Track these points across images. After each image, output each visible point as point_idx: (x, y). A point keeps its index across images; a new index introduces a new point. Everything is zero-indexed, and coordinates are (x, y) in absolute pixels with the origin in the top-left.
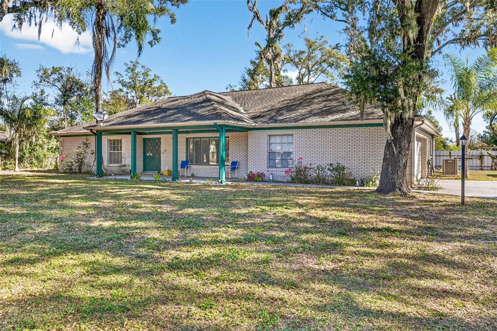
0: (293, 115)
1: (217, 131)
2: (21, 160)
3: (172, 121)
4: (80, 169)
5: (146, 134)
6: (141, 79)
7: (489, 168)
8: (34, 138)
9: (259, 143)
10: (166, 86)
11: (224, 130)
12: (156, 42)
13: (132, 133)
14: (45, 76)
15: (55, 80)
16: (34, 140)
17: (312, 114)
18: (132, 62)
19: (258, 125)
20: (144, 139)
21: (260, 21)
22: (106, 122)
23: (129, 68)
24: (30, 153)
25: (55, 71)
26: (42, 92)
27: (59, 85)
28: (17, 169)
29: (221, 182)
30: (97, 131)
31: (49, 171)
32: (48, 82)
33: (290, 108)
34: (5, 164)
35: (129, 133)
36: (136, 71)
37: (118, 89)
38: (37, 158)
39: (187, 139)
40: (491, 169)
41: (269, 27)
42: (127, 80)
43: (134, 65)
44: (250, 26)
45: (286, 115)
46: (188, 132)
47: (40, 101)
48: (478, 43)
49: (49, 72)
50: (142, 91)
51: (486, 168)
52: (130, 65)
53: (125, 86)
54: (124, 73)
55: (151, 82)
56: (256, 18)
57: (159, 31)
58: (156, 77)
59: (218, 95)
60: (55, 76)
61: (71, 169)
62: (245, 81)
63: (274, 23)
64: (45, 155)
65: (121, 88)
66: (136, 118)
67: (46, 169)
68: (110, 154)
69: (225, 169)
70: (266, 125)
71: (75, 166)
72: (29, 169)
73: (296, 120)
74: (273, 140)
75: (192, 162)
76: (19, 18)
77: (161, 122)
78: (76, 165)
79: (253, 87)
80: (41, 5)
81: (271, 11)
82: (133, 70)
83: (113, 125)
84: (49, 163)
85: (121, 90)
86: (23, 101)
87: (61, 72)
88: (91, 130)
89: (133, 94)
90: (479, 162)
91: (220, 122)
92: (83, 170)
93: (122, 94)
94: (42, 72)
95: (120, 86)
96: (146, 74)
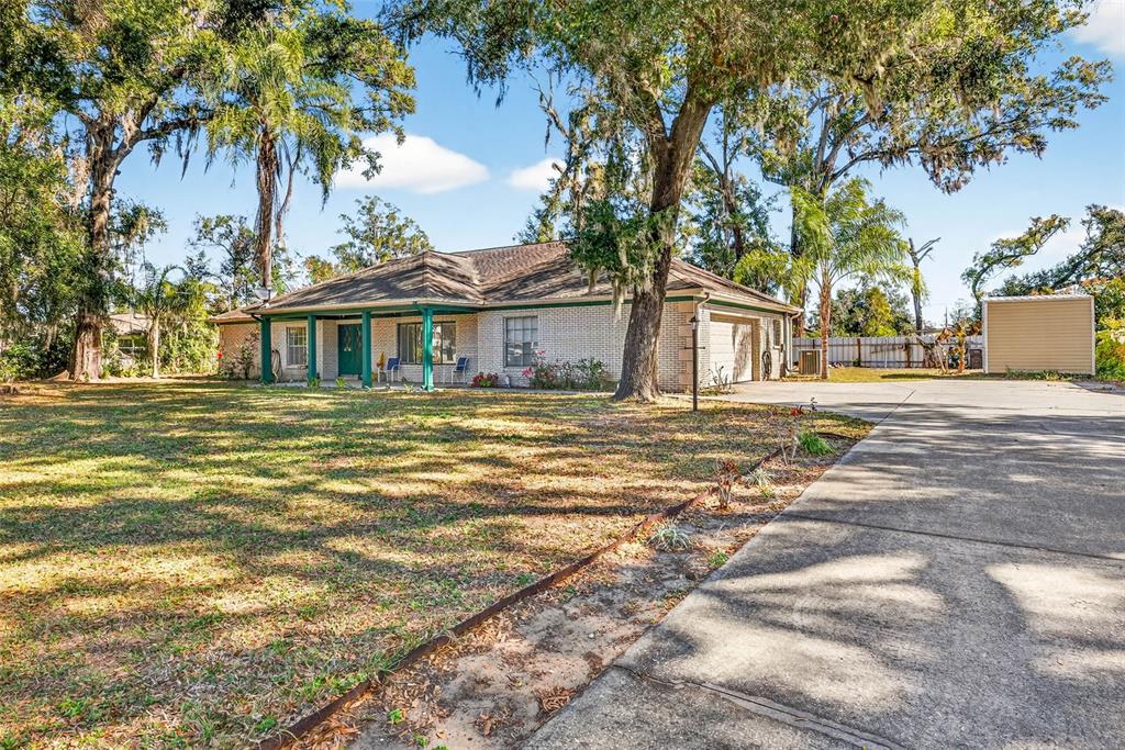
0: (541, 286)
1: (419, 313)
2: (165, 360)
3: (359, 300)
4: (246, 374)
5: (341, 318)
6: (384, 225)
7: (921, 365)
8: (185, 326)
9: (492, 330)
10: (425, 237)
11: (430, 312)
12: (375, 172)
13: (310, 318)
14: (206, 230)
15: (221, 235)
16: (186, 330)
17: (566, 286)
18: (367, 197)
19: (488, 304)
20: (339, 326)
21: (560, 129)
22: (274, 302)
23: (364, 208)
24: (180, 349)
25: (220, 221)
26: (202, 255)
27: (227, 243)
28: (156, 375)
29: (426, 389)
30: (262, 315)
31: (209, 377)
32: (211, 240)
33: (539, 276)
34: (141, 367)
35: (306, 318)
36: (375, 213)
37: (346, 243)
38: (191, 358)
39: (399, 325)
40: (924, 367)
41: (571, 139)
42: (361, 227)
43: (372, 203)
44: (548, 137)
45: (532, 288)
46: (398, 315)
47: (199, 271)
48: (909, 159)
49: (214, 223)
50: (385, 244)
51: (915, 365)
52: (366, 203)
53: (358, 237)
54: (354, 217)
55: (399, 229)
56: (554, 124)
57: (378, 155)
58: (409, 222)
59: (447, 256)
60: (221, 230)
61: (232, 374)
62: (531, 227)
63: (577, 132)
64: (203, 354)
65: (352, 240)
66: (315, 296)
67: (205, 374)
68: (291, 350)
69: (432, 370)
70: (498, 304)
71: (239, 369)
72: (179, 375)
73: (540, 295)
74: (512, 323)
75: (404, 360)
76: (157, 148)
77: (345, 301)
78: (241, 366)
79: (543, 238)
80: (189, 125)
81: (571, 114)
82: (370, 211)
83: (284, 305)
84: (210, 366)
85: (352, 245)
86: (166, 271)
87: (230, 223)
88: (252, 314)
89: (370, 251)
90: (903, 354)
91: (421, 300)
92: (251, 375)
93: (354, 250)
94: (201, 224)
95: (349, 238)
96: (391, 217)
